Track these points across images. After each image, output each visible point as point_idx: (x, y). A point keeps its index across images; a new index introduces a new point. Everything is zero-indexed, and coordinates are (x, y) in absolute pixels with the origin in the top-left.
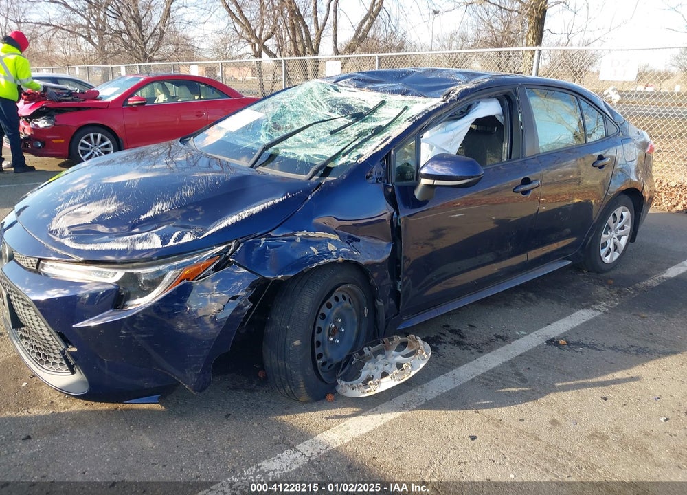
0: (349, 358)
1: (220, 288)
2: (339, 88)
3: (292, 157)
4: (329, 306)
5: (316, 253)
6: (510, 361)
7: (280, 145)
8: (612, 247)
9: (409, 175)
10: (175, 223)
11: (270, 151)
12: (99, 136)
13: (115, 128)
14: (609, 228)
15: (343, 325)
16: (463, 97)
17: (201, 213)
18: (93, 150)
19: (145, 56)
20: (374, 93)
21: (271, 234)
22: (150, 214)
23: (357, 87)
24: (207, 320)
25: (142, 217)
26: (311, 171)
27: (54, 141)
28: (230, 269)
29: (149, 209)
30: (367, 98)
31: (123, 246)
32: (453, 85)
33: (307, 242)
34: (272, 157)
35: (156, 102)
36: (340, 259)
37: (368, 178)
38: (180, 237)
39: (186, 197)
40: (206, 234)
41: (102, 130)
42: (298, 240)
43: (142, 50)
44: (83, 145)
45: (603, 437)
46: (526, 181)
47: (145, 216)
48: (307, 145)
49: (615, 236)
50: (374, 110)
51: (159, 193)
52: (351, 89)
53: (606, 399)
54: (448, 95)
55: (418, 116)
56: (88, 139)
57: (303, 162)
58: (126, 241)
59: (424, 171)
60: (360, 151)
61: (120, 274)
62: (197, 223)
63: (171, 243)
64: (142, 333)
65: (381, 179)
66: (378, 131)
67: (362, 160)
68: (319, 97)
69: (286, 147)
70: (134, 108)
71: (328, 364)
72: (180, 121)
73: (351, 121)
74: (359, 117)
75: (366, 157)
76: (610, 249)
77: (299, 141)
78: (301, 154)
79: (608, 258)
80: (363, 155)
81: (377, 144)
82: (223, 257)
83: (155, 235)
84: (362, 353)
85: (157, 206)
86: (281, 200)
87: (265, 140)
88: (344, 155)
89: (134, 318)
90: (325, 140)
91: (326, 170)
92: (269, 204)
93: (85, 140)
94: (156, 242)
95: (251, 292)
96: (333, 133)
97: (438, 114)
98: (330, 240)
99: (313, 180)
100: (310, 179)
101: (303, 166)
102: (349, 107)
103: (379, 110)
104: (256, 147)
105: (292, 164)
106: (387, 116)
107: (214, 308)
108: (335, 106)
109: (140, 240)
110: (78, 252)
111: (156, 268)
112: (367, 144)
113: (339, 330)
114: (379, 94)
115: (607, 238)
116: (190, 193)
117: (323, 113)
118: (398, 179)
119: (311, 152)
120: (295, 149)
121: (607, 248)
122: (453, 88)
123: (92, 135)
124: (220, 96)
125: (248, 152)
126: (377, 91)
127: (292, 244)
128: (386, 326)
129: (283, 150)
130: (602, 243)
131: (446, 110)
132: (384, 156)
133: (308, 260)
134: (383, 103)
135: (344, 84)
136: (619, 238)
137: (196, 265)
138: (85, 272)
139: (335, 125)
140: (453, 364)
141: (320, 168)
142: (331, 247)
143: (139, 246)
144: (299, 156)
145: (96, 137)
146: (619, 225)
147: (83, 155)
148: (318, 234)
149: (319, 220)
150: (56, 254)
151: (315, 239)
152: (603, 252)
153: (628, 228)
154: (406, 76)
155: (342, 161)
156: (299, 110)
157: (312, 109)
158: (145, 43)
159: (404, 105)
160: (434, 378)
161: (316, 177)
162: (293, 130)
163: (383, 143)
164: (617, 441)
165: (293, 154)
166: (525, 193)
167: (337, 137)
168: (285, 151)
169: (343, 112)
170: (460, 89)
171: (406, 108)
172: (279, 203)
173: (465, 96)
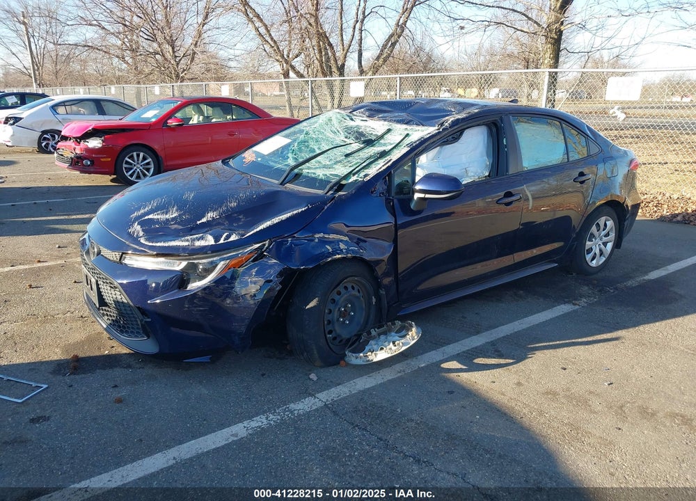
0: (359, 336)
1: (258, 274)
2: (353, 117)
3: (313, 176)
4: (339, 293)
5: (331, 250)
6: (492, 342)
7: (303, 166)
8: (598, 252)
9: (406, 190)
10: (223, 227)
11: (296, 171)
12: (142, 155)
13: (156, 147)
14: (592, 236)
15: (353, 309)
16: (454, 126)
17: (242, 220)
18: (135, 168)
19: (178, 76)
20: (382, 122)
21: (295, 235)
22: (204, 220)
23: (369, 117)
24: (248, 296)
25: (198, 222)
26: (328, 187)
27: (102, 160)
28: (265, 260)
29: (204, 217)
30: (376, 126)
31: (186, 244)
32: (448, 115)
33: (323, 242)
34: (298, 176)
35: (191, 122)
36: (349, 255)
37: (372, 192)
38: (228, 237)
39: (231, 208)
40: (248, 235)
41: (145, 149)
42: (317, 240)
43: (175, 71)
44: (127, 163)
45: (555, 394)
46: (509, 194)
47: (200, 222)
48: (325, 167)
49: (600, 243)
50: (382, 137)
51: (210, 204)
52: (364, 119)
53: (565, 369)
54: (442, 124)
55: (415, 142)
56: (131, 157)
57: (321, 180)
58: (188, 240)
59: (418, 187)
60: (367, 171)
61: (184, 264)
62: (239, 227)
63: (222, 241)
64: (200, 306)
65: (383, 193)
66: (383, 154)
67: (368, 178)
68: (336, 125)
69: (309, 168)
70: (172, 129)
71: (338, 340)
72: (212, 140)
73: (362, 146)
74: (369, 143)
75: (371, 176)
76: (595, 253)
77: (320, 162)
78: (321, 174)
79: (594, 262)
80: (368, 175)
81: (380, 166)
82: (259, 252)
83: (209, 236)
84: (369, 333)
85: (209, 214)
86: (303, 209)
87: (291, 162)
88: (354, 175)
89: (194, 296)
90: (340, 162)
91: (339, 186)
92: (295, 212)
93: (129, 158)
94: (210, 241)
95: (281, 279)
96: (347, 156)
97: (432, 141)
98: (342, 241)
99: (328, 194)
100: (326, 193)
101: (322, 183)
102: (362, 134)
103: (385, 136)
104: (285, 167)
105: (313, 182)
106: (392, 142)
107: (253, 289)
108: (350, 133)
109: (198, 239)
110: (151, 248)
111: (212, 259)
112: (373, 165)
113: (349, 314)
114: (386, 123)
115: (593, 245)
116: (234, 204)
117: (340, 138)
118: (397, 193)
119: (328, 172)
120: (316, 170)
121: (592, 253)
122: (447, 118)
123: (135, 154)
124: (250, 116)
125: (278, 172)
126: (385, 120)
127: (313, 243)
128: (388, 311)
129: (306, 170)
130: (586, 248)
131: (439, 137)
132: (386, 175)
133: (324, 255)
134: (389, 130)
135: (358, 114)
136: (605, 244)
137: (240, 257)
138: (157, 263)
139: (349, 150)
140: (444, 343)
141: (334, 185)
142: (342, 246)
143: (198, 244)
144: (319, 175)
145: (138, 156)
146: (603, 233)
147: (127, 172)
148: (332, 236)
149: (333, 225)
150: (135, 250)
151: (330, 240)
152: (588, 257)
153: (612, 235)
154: (411, 106)
155: (353, 179)
156: (320, 136)
157: (332, 135)
158: (178, 64)
159: (406, 132)
160: (427, 352)
161: (331, 192)
162: (315, 154)
163: (385, 165)
164: (565, 396)
165: (314, 173)
166: (508, 204)
167: (350, 159)
168: (308, 171)
169: (357, 138)
170: (453, 119)
171: (407, 135)
172: (302, 211)
173: (457, 124)
